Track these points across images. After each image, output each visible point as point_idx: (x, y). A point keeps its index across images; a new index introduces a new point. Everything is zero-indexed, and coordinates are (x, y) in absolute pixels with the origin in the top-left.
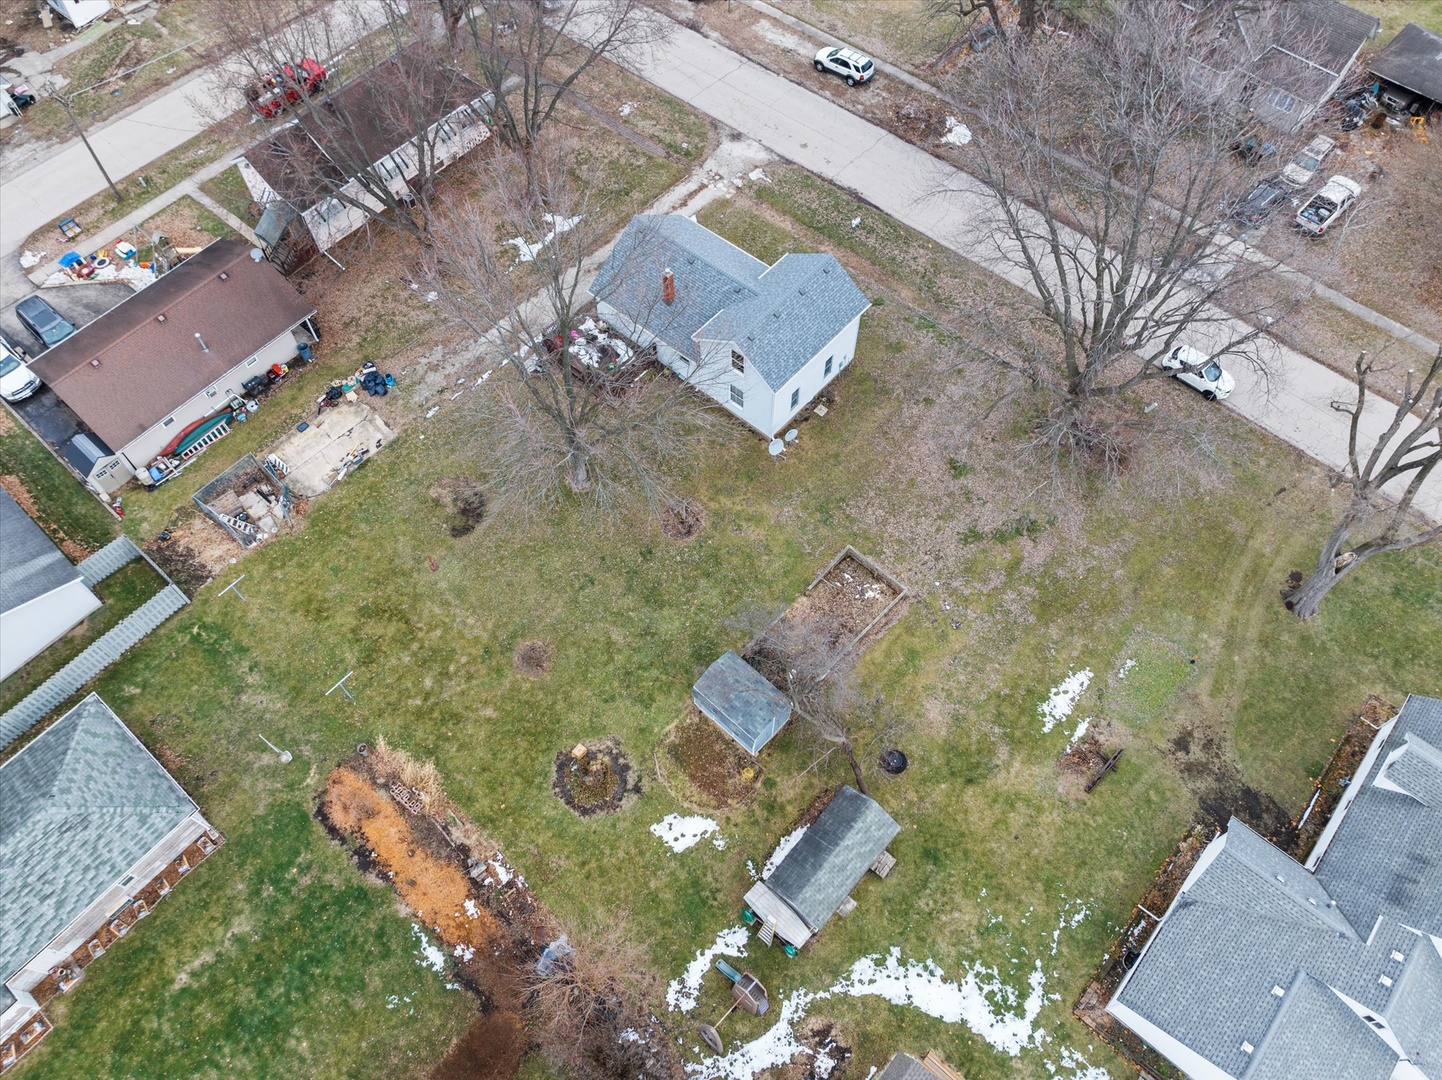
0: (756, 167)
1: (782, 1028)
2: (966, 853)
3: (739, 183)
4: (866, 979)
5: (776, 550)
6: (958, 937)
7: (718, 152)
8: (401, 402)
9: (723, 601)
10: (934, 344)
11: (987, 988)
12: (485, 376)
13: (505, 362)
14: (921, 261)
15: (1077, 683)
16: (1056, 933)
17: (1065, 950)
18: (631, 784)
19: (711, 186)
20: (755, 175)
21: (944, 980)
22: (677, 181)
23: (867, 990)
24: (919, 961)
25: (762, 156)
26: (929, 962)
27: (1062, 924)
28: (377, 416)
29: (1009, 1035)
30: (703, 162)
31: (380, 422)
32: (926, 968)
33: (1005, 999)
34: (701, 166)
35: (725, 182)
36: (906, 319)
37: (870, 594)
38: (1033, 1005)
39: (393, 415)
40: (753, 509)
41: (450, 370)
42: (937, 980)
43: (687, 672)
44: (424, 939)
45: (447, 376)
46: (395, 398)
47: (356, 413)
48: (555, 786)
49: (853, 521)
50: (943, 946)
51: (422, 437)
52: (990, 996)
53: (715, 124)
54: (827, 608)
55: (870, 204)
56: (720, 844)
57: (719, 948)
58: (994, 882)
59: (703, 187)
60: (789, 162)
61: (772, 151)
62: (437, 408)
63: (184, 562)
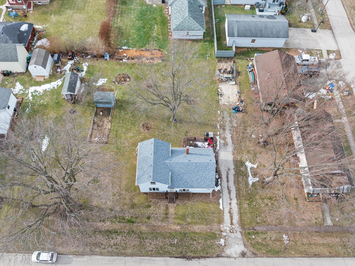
0: (225, 245)
1: (68, 70)
2: (51, 107)
3: (224, 234)
4: (59, 82)
5: (122, 134)
6: (47, 96)
7: (242, 242)
8: (228, 110)
9: (125, 118)
10: (125, 214)
11: (39, 92)
12: (218, 127)
13: (218, 133)
14: (148, 244)
15: (44, 148)
16: (30, 106)
17: (28, 104)
18: (116, 82)
19: (230, 226)
20: (222, 241)
21: (46, 89)
22: (241, 220)
23: (58, 81)
24: (51, 89)
25: (228, 251)
26: (50, 90)
27: (30, 108)
28: (228, 104)
29: (32, 89)
30: (242, 235)
31: (226, 104)
32: (50, 89)
33: (35, 93)
34: (241, 232)
35: (228, 231)
36: (137, 218)
37: (97, 139)
38: (30, 95)
39: (226, 107)
40: (134, 139)
41: (227, 123)
42: (47, 89)
43: (121, 102)
44: (128, 48)
45: (226, 122)
46: (230, 110)
47: (233, 102)
48: (128, 74)
49: (111, 151)
50: (49, 93)
51: (214, 106)
52: (37, 92)
53: (255, 255)
54: (104, 130)
55: (180, 257)
56: (94, 84)
57: (84, 72)
58: (44, 106)
59: (232, 224)
60: (218, 256)
61: (227, 257)
62: (219, 114)
63: (225, 61)
